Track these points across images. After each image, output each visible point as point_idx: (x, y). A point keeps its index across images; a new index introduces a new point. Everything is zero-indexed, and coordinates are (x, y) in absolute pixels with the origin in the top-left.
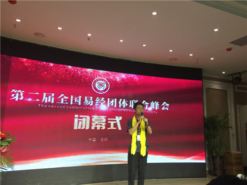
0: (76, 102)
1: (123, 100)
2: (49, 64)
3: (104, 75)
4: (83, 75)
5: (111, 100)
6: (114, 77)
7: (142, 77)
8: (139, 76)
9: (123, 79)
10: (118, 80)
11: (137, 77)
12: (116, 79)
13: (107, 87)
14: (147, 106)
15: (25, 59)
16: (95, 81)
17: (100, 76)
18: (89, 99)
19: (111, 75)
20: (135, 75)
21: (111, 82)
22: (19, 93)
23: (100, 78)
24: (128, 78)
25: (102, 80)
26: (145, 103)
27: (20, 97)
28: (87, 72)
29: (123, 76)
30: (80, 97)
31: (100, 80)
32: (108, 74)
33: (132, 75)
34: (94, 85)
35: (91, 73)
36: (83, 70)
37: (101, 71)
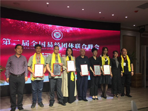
1: (71, 44)
2: (24, 22)
3: (59, 28)
4: (46, 29)
5: (63, 44)
6: (65, 30)
7: (83, 29)
8: (81, 29)
9: (71, 31)
10: (68, 31)
11: (80, 29)
12: (67, 31)
13: (61, 36)
14: (86, 47)
15: (10, 19)
16: (54, 32)
17: (57, 29)
18: (50, 43)
19: (63, 29)
21: (63, 33)
22: (8, 40)
23: (57, 30)
24: (74, 30)
25: (58, 32)
26: (84, 45)
27: (8, 43)
28: (48, 27)
29: (71, 29)
30: (45, 42)
31: (57, 32)
32: (61, 28)
33: (77, 28)
34: (53, 35)
35: (51, 27)
36: (46, 26)
37: (57, 26)
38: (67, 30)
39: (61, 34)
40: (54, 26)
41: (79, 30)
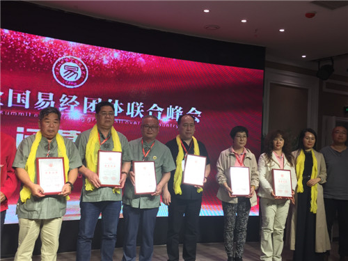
0: (19, 101)
1: (113, 102)
3: (78, 50)
4: (34, 49)
5: (90, 101)
6: (97, 56)
7: (153, 58)
8: (147, 56)
9: (115, 60)
10: (106, 62)
11: (144, 58)
12: (102, 61)
13: (84, 75)
14: (160, 114)
16: (59, 63)
17: (69, 52)
18: (45, 97)
19: (91, 52)
20: (140, 55)
21: (91, 66)
23: (69, 57)
24: (125, 60)
25: (74, 61)
26: (156, 108)
28: (43, 45)
29: (116, 54)
30: (28, 93)
31: (69, 61)
32: (85, 49)
33: (134, 55)
34: (57, 71)
35: (51, 46)
36: (35, 40)
37: (71, 43)
38: (104, 58)
39: (85, 70)
40: (62, 41)
41: (141, 59)
